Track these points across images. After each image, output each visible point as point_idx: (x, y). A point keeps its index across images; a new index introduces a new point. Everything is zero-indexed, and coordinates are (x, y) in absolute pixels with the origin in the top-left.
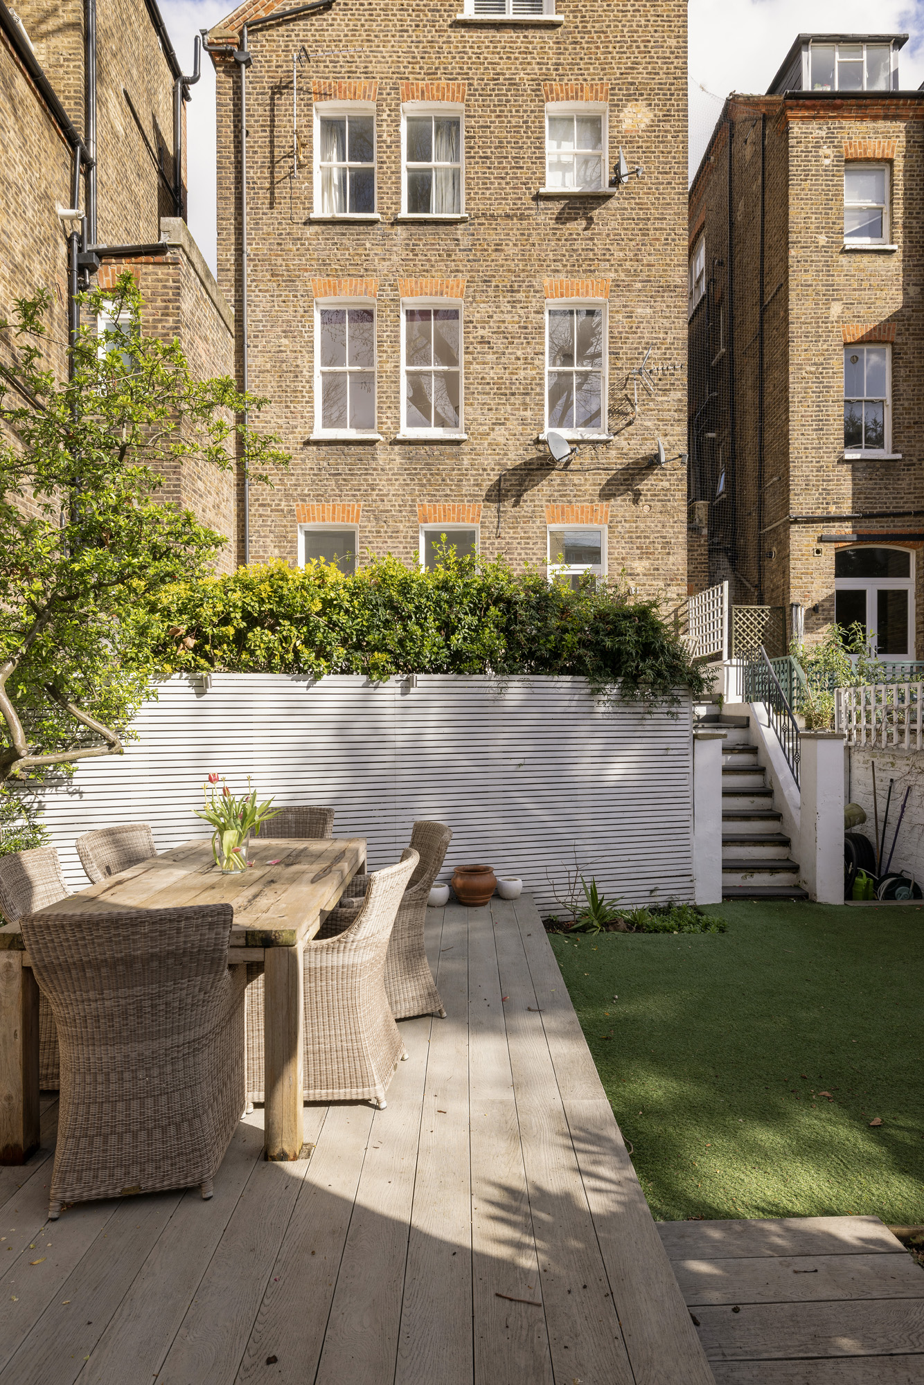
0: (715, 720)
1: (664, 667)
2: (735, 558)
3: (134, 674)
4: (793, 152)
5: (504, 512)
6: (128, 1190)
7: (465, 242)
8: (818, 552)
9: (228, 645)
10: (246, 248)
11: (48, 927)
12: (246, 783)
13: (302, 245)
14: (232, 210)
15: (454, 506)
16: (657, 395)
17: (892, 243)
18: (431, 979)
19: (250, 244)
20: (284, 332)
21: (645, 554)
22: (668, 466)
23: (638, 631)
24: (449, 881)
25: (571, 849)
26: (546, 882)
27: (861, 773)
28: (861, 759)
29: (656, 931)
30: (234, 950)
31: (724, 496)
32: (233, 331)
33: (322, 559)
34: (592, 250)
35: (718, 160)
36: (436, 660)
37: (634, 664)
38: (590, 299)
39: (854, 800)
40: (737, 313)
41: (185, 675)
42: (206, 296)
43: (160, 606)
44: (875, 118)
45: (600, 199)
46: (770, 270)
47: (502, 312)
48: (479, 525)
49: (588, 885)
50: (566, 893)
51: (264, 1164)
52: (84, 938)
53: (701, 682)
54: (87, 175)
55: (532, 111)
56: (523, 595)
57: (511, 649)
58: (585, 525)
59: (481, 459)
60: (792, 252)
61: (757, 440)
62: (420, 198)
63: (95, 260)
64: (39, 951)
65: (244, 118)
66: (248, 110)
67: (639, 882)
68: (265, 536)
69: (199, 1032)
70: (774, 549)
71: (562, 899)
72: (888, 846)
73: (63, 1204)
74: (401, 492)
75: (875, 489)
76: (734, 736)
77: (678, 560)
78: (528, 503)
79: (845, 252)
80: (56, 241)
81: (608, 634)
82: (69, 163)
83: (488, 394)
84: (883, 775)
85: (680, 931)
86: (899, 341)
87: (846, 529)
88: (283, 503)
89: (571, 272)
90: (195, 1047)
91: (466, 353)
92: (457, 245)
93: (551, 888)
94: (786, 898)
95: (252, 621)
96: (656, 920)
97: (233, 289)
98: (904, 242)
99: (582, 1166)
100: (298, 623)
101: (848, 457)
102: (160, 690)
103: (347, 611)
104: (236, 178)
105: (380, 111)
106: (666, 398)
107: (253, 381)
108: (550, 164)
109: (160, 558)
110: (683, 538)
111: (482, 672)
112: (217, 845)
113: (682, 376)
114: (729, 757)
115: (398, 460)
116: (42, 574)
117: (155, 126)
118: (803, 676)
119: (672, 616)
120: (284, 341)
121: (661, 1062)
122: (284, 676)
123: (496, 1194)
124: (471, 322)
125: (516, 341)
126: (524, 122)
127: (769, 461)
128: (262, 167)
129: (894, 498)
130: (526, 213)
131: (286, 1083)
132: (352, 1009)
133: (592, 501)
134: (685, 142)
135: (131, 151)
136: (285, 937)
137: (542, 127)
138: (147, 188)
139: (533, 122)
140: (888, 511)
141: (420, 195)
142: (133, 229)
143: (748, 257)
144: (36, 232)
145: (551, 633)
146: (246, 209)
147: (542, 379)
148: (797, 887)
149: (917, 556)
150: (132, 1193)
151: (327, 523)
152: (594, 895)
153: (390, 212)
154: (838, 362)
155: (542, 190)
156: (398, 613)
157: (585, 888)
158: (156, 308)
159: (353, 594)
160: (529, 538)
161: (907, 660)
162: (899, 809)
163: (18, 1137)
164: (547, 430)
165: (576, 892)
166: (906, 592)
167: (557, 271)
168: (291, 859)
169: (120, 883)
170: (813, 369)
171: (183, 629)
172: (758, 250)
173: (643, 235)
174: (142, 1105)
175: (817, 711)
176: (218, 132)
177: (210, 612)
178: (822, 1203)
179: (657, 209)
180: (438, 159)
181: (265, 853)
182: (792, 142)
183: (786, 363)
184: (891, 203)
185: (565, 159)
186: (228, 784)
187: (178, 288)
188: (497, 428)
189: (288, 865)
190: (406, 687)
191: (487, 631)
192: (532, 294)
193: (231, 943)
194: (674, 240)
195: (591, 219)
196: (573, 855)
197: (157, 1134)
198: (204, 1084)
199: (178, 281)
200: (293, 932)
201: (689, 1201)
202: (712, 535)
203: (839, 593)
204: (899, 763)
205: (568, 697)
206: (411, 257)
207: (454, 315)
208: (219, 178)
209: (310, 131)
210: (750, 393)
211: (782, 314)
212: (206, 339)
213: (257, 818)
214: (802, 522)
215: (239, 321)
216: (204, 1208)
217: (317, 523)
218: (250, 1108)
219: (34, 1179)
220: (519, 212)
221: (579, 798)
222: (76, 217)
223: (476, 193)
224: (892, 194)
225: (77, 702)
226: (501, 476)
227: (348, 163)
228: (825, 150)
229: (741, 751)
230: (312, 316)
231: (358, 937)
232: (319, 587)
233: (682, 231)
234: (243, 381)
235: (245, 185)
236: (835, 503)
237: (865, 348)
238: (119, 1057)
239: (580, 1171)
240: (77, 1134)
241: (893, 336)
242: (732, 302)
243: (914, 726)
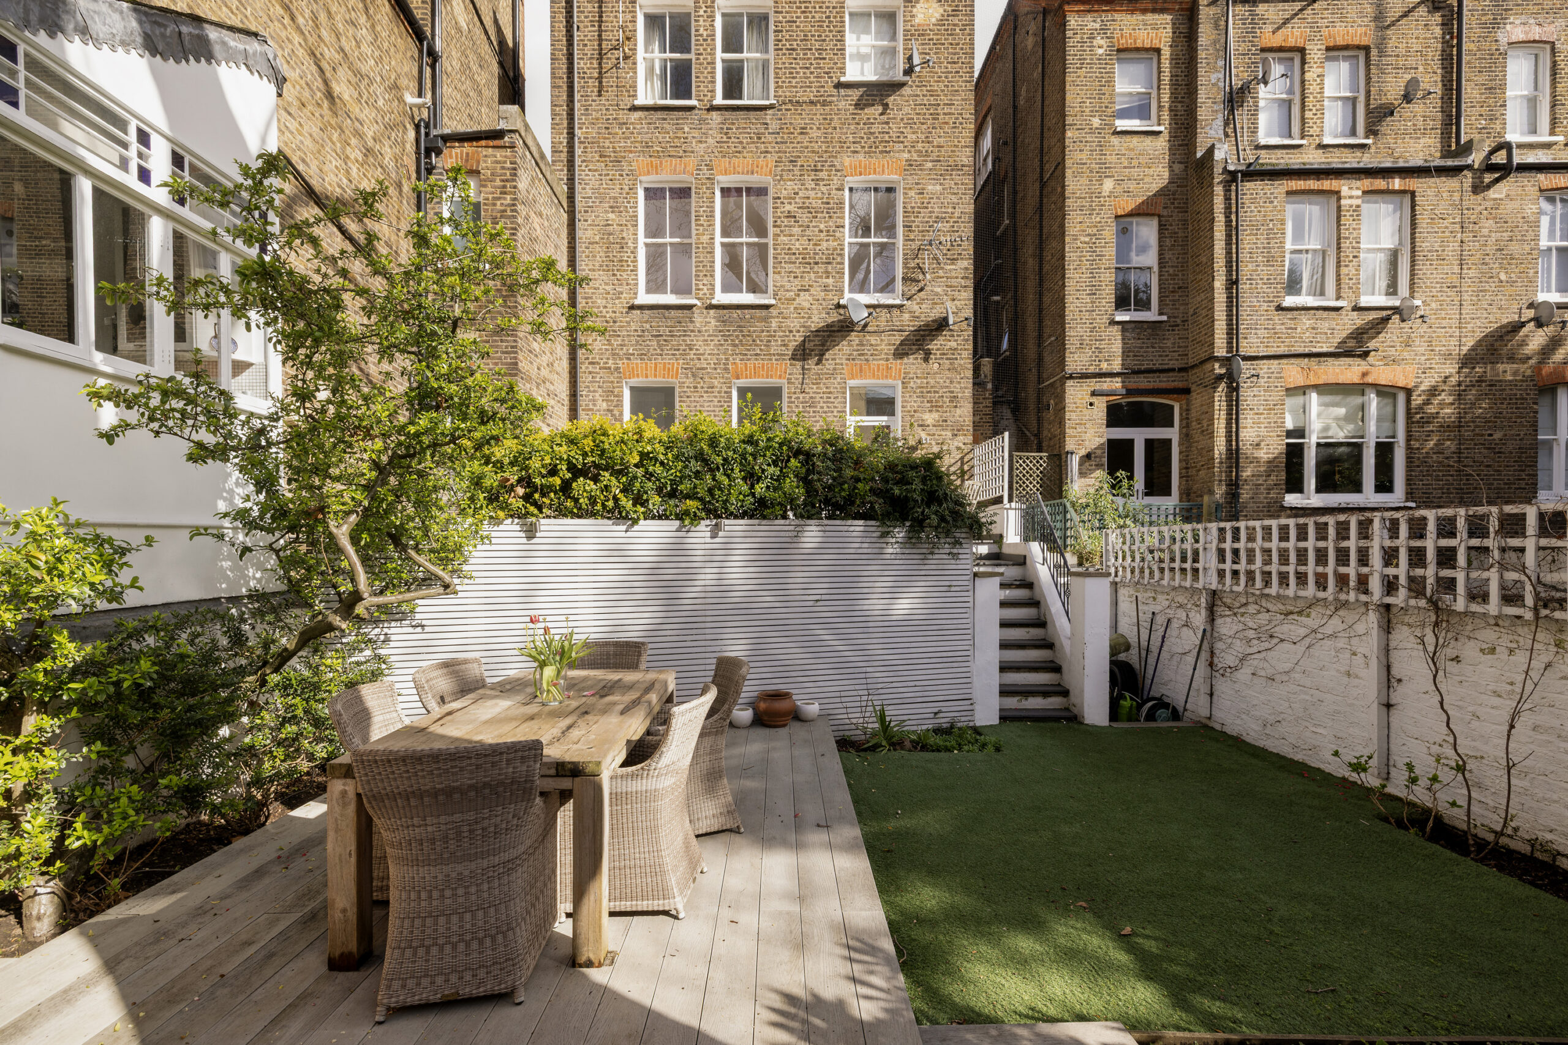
0: (996, 557)
1: (947, 512)
2: (1017, 409)
3: (470, 520)
4: (1070, 43)
5: (809, 369)
6: (448, 996)
7: (774, 126)
8: (1091, 404)
9: (556, 493)
10: (577, 131)
11: (376, 762)
12: (564, 624)
13: (628, 129)
14: (565, 98)
15: (763, 365)
16: (945, 264)
17: (1159, 125)
18: (730, 798)
19: (580, 128)
20: (611, 207)
21: (935, 407)
22: (956, 328)
23: (924, 480)
24: (753, 705)
25: (863, 675)
26: (840, 705)
27: (1126, 606)
28: (1127, 594)
29: (939, 751)
30: (546, 779)
31: (1008, 353)
32: (565, 206)
33: (641, 416)
34: (888, 133)
35: (1003, 49)
36: (742, 506)
37: (920, 510)
38: (885, 177)
39: (1121, 630)
40: (1019, 188)
41: (516, 520)
42: (541, 176)
43: (493, 459)
44: (1144, 11)
45: (895, 87)
46: (1049, 149)
47: (807, 189)
48: (785, 381)
49: (878, 708)
50: (858, 715)
51: (572, 970)
52: (408, 771)
53: (980, 525)
54: (433, 67)
55: (834, 8)
56: (820, 448)
57: (809, 496)
58: (881, 381)
59: (788, 322)
60: (1069, 134)
61: (1036, 303)
62: (733, 86)
63: (440, 143)
64: (368, 782)
65: (575, 14)
66: (579, 7)
67: (924, 705)
68: (594, 391)
69: (514, 853)
70: (1052, 402)
71: (854, 721)
72: (1150, 672)
73: (389, 1009)
74: (716, 352)
75: (1142, 348)
76: (1011, 572)
77: (965, 413)
78: (830, 362)
79: (1117, 133)
80: (405, 127)
81: (896, 484)
82: (416, 56)
83: (795, 263)
84: (1145, 608)
85: (960, 750)
86: (1165, 213)
87: (1116, 384)
88: (610, 362)
89: (869, 153)
90: (510, 866)
91: (775, 226)
92: (767, 129)
93: (844, 711)
94: (1057, 719)
95: (577, 472)
96: (938, 740)
97: (565, 169)
98: (1170, 124)
99: (856, 975)
100: (617, 474)
101: (1118, 318)
102: (493, 534)
103: (662, 463)
104: (568, 68)
105: (697, 8)
106: (953, 267)
107: (584, 252)
108: (850, 56)
109: (488, 421)
110: (968, 393)
111: (785, 517)
112: (538, 677)
113: (968, 248)
114: (1008, 592)
115: (713, 322)
116: (383, 435)
117: (496, 21)
118: (1076, 518)
119: (959, 463)
120: (611, 216)
121: (934, 873)
122: (606, 521)
123: (778, 1002)
124: (779, 198)
125: (819, 215)
126: (827, 17)
127: (1047, 322)
128: (591, 58)
129: (1160, 356)
130: (829, 99)
131: (592, 898)
132: (654, 829)
133: (887, 360)
134: (972, 34)
135: (474, 44)
136: (590, 768)
137: (843, 22)
138: (489, 76)
139: (835, 17)
140: (1155, 367)
141: (733, 84)
142: (476, 115)
143: (1029, 138)
144: (387, 119)
145: (845, 482)
146: (577, 97)
147: (842, 249)
148: (1067, 709)
149: (1181, 408)
150: (451, 998)
151: (650, 379)
152: (882, 718)
153: (706, 99)
154: (1110, 233)
155: (843, 79)
156: (707, 465)
157: (875, 711)
158: (495, 187)
159: (668, 448)
160: (830, 393)
161: (1171, 502)
162: (1160, 639)
163: (353, 946)
164: (847, 295)
165: (868, 714)
166: (1170, 440)
167: (856, 152)
168: (606, 690)
169: (450, 713)
170: (1087, 239)
171: (513, 479)
172: (1038, 131)
173: (934, 119)
174: (461, 919)
175: (1088, 549)
176: (552, 26)
177: (538, 465)
178: (1072, 1008)
179: (946, 95)
180: (749, 51)
181: (583, 685)
182: (1069, 33)
183: (1063, 234)
184: (1159, 88)
185: (863, 50)
186: (550, 625)
187: (515, 169)
188: (802, 294)
189: (602, 696)
190: (715, 531)
191: (788, 480)
192: (833, 172)
193: (542, 773)
194: (961, 123)
195: (887, 105)
196: (864, 681)
197: (475, 945)
198: (518, 900)
199: (515, 163)
200: (599, 763)
201: (954, 1005)
202: (996, 388)
203: (1109, 441)
204: (1160, 597)
205: (859, 540)
206: (725, 139)
207: (762, 192)
208: (552, 69)
209: (635, 26)
210: (1031, 261)
211: (1059, 189)
212: (541, 215)
213: (573, 655)
214: (1076, 378)
215: (571, 198)
216: (515, 1012)
217: (641, 379)
218: (563, 918)
219: (365, 984)
220: (822, 99)
221: (871, 630)
222: (423, 105)
223: (784, 82)
224: (1159, 80)
225: (416, 548)
226: (805, 337)
227: (668, 55)
228: (1099, 41)
229: (1018, 587)
230: (636, 193)
231: (659, 766)
232: (637, 441)
233: (968, 116)
234: (575, 252)
235: (576, 75)
236: (1106, 360)
237: (1134, 220)
238: (440, 877)
239: (854, 980)
240: (403, 945)
241: (1160, 210)
242: (1015, 178)
243: (1172, 565)
